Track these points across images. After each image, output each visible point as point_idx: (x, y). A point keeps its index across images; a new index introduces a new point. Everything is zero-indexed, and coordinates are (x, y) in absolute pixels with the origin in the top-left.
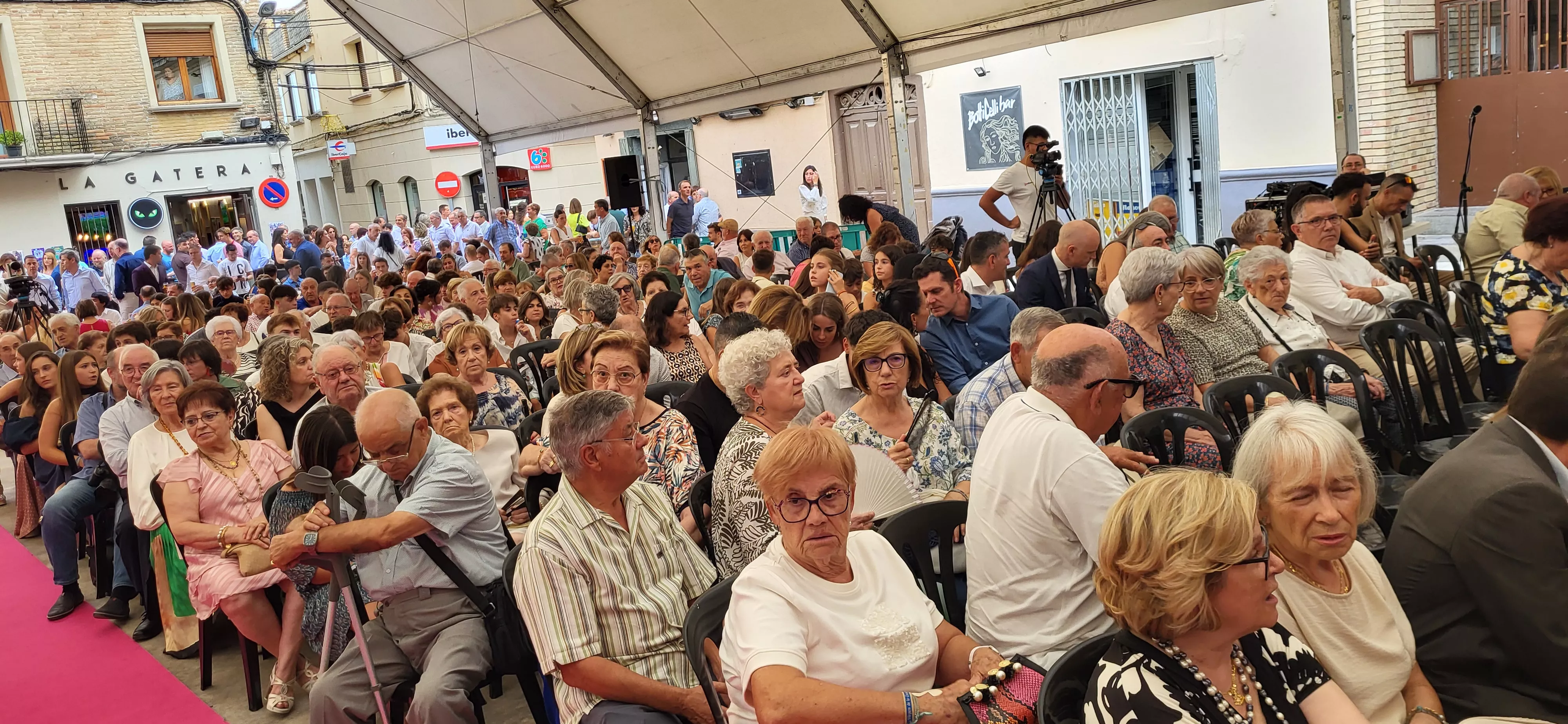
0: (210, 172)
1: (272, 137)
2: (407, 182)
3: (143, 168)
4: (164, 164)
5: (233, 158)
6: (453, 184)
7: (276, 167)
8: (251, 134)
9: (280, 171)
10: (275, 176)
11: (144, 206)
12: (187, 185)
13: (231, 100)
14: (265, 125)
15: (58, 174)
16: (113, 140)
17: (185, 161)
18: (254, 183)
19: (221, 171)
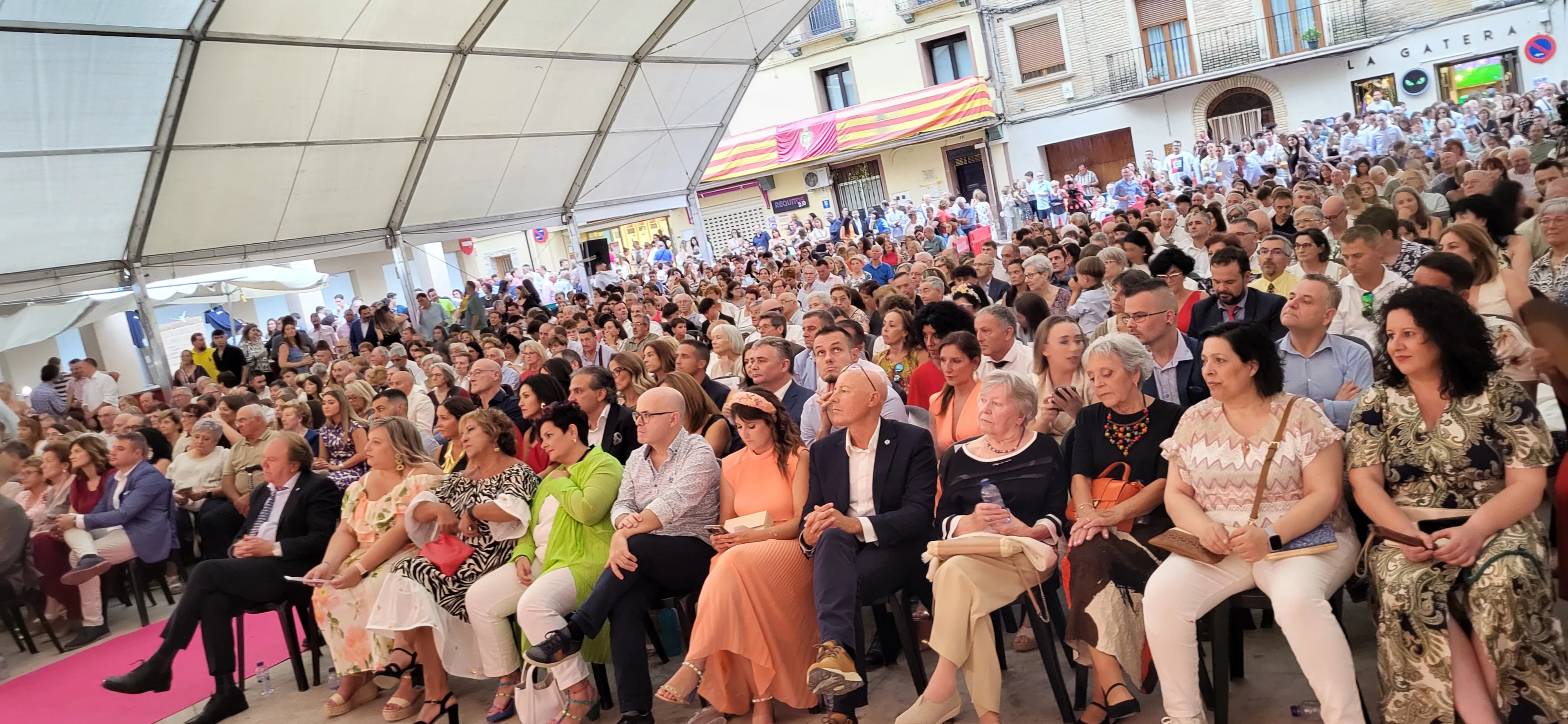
0: (1477, 37)
3: (1415, 43)
4: (1434, 36)
5: (1500, 22)
7: (1545, 23)
9: (1549, 27)
10: (1543, 32)
11: (1415, 75)
12: (1455, 52)
15: (1347, 58)
16: (1393, 22)
17: (1455, 31)
18: (1520, 42)
19: (1488, 35)
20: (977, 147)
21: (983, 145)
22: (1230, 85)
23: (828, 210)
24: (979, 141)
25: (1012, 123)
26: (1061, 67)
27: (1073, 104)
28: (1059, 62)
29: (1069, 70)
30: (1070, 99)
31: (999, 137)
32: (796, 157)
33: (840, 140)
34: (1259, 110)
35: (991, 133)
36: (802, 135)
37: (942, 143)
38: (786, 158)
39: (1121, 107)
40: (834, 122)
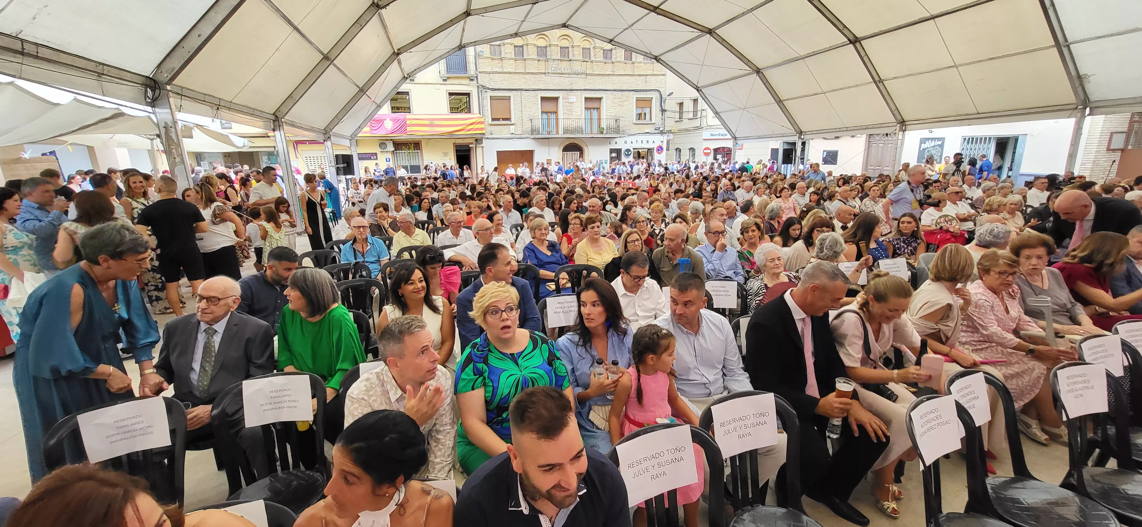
0: (645, 142)
1: (662, 133)
2: (692, 150)
3: (629, 139)
4: (634, 139)
5: (651, 138)
6: (709, 151)
7: (662, 142)
8: (657, 131)
10: (661, 145)
11: (628, 150)
12: (639, 145)
13: (653, 121)
14: (661, 129)
15: (610, 140)
16: (623, 131)
17: (640, 138)
18: (655, 146)
19: (648, 142)
20: (470, 146)
21: (474, 146)
22: (572, 141)
23: (388, 163)
24: (472, 143)
25: (487, 138)
26: (509, 119)
27: (513, 136)
28: (508, 117)
29: (513, 122)
30: (513, 133)
31: (482, 144)
32: (381, 133)
33: (409, 129)
34: (579, 153)
35: (478, 141)
36: (385, 122)
37: (454, 141)
38: (375, 132)
39: (533, 141)
40: (405, 120)
